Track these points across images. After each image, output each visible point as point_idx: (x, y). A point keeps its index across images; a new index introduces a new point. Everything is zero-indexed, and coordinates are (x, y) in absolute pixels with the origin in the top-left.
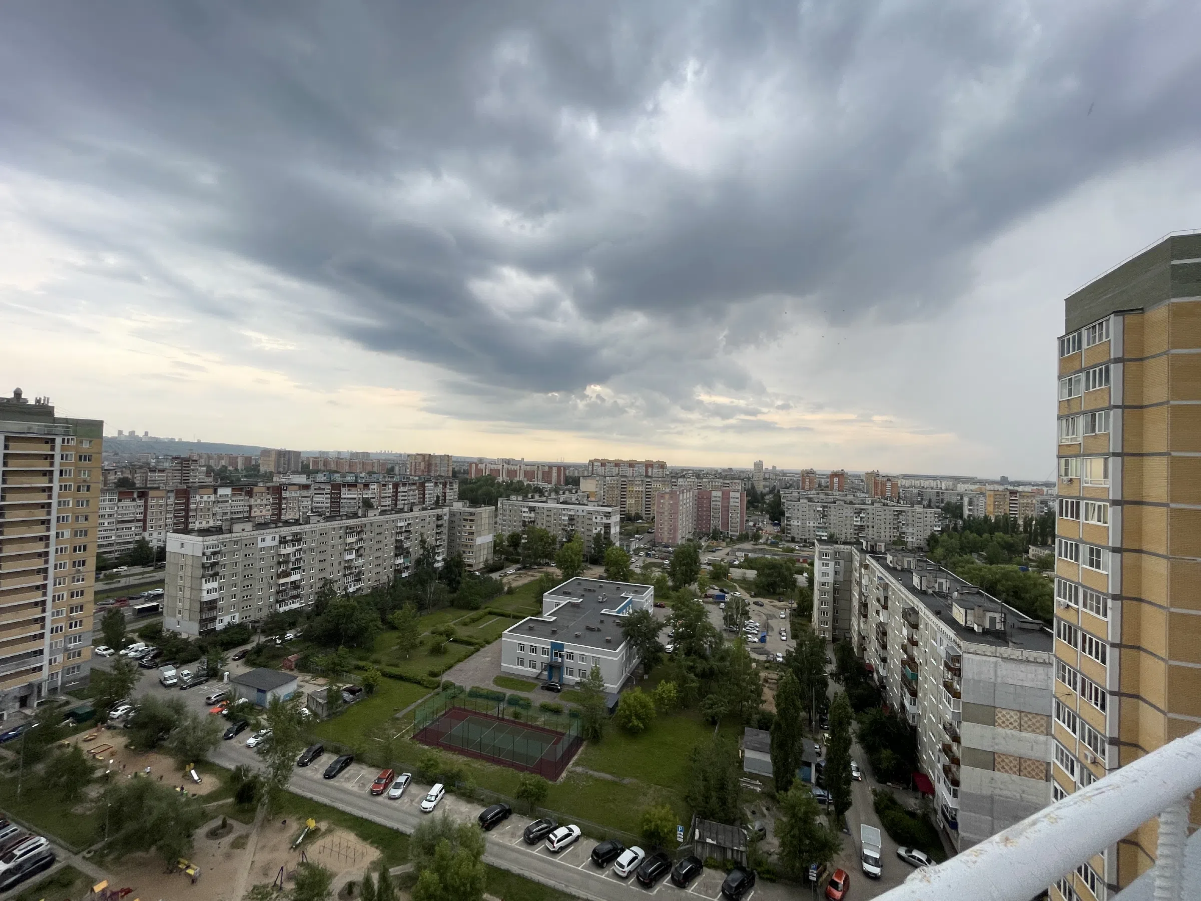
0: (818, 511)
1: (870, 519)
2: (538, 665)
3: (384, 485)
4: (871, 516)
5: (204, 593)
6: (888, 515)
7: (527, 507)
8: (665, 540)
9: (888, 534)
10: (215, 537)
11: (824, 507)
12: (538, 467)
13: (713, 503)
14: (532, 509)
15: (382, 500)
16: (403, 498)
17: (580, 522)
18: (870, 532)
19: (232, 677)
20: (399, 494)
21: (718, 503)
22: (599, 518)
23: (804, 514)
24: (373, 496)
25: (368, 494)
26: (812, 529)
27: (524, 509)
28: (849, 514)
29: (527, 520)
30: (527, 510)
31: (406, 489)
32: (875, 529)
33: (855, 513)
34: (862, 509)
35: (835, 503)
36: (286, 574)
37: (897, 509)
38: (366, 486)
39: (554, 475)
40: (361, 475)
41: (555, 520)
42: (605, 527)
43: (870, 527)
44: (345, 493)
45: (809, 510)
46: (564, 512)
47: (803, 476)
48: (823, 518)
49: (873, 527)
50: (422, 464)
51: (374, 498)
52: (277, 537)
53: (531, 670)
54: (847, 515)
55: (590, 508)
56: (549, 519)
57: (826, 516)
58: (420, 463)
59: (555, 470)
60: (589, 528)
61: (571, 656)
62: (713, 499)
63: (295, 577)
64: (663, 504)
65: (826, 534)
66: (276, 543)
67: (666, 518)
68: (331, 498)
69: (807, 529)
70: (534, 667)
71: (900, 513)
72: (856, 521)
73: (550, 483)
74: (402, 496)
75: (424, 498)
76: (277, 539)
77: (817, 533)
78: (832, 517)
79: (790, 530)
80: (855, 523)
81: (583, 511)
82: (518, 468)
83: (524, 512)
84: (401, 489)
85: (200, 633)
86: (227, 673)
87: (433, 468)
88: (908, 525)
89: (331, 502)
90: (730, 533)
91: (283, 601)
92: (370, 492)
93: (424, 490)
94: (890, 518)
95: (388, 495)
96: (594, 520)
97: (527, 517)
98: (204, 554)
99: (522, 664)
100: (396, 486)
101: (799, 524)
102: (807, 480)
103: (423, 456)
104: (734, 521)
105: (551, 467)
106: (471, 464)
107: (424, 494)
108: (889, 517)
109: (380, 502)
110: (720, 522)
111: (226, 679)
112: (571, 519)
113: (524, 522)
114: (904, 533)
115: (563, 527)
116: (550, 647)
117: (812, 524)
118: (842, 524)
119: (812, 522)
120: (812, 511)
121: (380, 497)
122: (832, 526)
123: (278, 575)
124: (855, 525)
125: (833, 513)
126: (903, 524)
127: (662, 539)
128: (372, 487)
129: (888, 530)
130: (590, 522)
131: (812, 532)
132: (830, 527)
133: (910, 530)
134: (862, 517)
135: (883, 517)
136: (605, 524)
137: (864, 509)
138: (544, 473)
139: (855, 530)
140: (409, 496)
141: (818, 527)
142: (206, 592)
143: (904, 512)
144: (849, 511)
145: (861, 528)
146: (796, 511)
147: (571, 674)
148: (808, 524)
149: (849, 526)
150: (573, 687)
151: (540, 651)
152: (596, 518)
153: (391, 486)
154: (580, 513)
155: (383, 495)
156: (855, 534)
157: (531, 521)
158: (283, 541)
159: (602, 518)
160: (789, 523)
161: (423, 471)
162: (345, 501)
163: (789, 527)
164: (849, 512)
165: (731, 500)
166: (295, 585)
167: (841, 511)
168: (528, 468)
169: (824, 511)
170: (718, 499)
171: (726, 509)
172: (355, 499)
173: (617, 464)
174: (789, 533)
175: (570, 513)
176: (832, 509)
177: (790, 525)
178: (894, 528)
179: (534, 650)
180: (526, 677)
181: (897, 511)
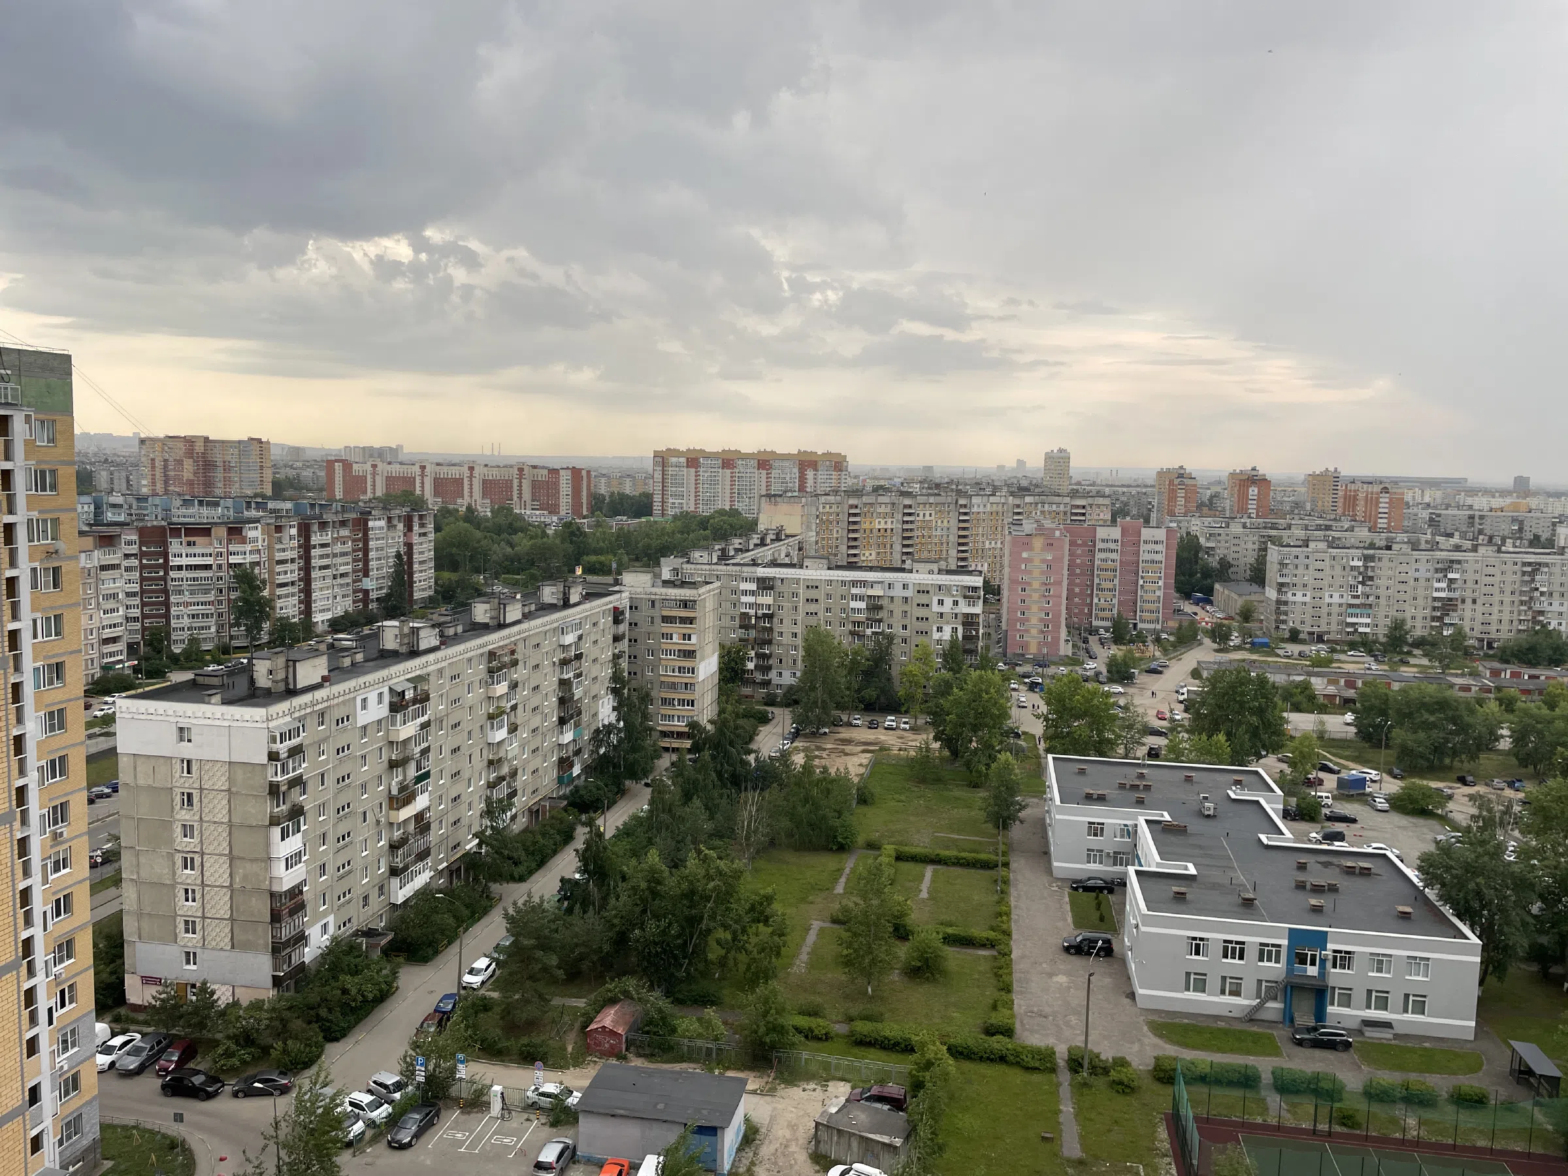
0: (1353, 568)
1: (1470, 584)
2: (1249, 986)
3: (279, 529)
4: (1470, 577)
5: (279, 869)
6: (1509, 573)
7: (751, 580)
8: (1033, 649)
9: (1506, 617)
10: (284, 706)
11: (1367, 558)
12: (521, 470)
13: (1099, 556)
14: (765, 585)
15: (279, 568)
16: (325, 562)
17: (898, 613)
18: (1468, 614)
19: (514, 1098)
20: (314, 552)
21: (1114, 556)
22: (948, 602)
23: (1319, 575)
24: (255, 558)
25: (243, 556)
26: (1335, 610)
27: (744, 586)
28: (1422, 574)
29: (752, 612)
30: (753, 587)
31: (327, 538)
32: (1479, 608)
33: (1437, 571)
34: (1452, 562)
35: (1389, 548)
36: (405, 797)
37: (1531, 559)
38: (235, 531)
39: (565, 488)
40: (114, 499)
41: (828, 610)
42: (964, 624)
43: (1468, 601)
44: (181, 553)
45: (1332, 567)
46: (854, 591)
47: (1171, 482)
48: (1363, 583)
49: (1474, 601)
50: (188, 465)
51: (258, 564)
52: (386, 690)
53: (1228, 999)
54: (1417, 575)
55: (921, 577)
56: (812, 608)
57: (1371, 578)
58: (179, 462)
59: (565, 479)
60: (922, 626)
61: (1344, 959)
62: (1100, 545)
63: (421, 802)
64: (1028, 561)
65: (1368, 621)
66: (383, 711)
67: (1036, 596)
68: (142, 567)
69: (1325, 610)
70: (1236, 993)
71: (1537, 567)
72: (1437, 590)
73: (553, 509)
74: (322, 557)
75: (366, 561)
76: (386, 699)
77: (1349, 620)
78: (1382, 582)
79: (1286, 614)
80: (1436, 594)
81: (905, 586)
82: (467, 473)
83: (745, 593)
84: (316, 539)
85: (277, 982)
86: (497, 1088)
87: (219, 474)
88: (1551, 594)
89: (143, 579)
90: (1140, 626)
91: (406, 868)
92: (248, 548)
93: (366, 540)
94: (1513, 578)
95: (289, 555)
96: (936, 608)
97: (751, 605)
98: (273, 756)
99: (1201, 986)
100: (305, 532)
101: (1307, 599)
102: (1181, 493)
103: (189, 441)
104: (1150, 596)
105: (554, 472)
106: (330, 464)
107: (366, 551)
108: (1510, 578)
109: (271, 572)
110: (1115, 601)
111: (496, 1107)
112: (875, 606)
113: (744, 616)
114: (1541, 613)
115: (850, 627)
116: (1285, 942)
117: (1336, 599)
118: (1402, 596)
119: (1336, 595)
120: (1338, 571)
121: (270, 558)
122: (1383, 601)
123: (391, 798)
124: (1435, 599)
125: (1386, 570)
126: (1542, 594)
127: (1024, 646)
128: (251, 534)
129: (1507, 608)
130: (922, 613)
131: (1335, 619)
132: (1378, 604)
133: (1556, 607)
134: (1451, 581)
135: (1498, 578)
136: (967, 615)
137: (1459, 562)
138: (535, 485)
139: (1434, 609)
140: (335, 555)
141: (1351, 606)
142: (284, 863)
143: (1547, 565)
144: (1423, 566)
145: (1448, 606)
146: (1300, 571)
147: (1346, 1001)
148: (1327, 600)
149: (1420, 602)
150: (1360, 1032)
151: (1251, 953)
152: (941, 602)
153: (294, 531)
154: (898, 592)
155: (279, 556)
156: (1433, 619)
157: (765, 615)
158: (398, 705)
159: (956, 603)
160: (1284, 598)
161: (191, 483)
162: (184, 574)
163: (1283, 608)
164: (1422, 570)
165: (1143, 547)
166: (422, 822)
167: (1404, 568)
168: (494, 474)
169: (1366, 568)
170: (1112, 546)
171: (1131, 568)
172: (207, 567)
173: (728, 460)
174: (1284, 622)
175: (870, 592)
176: (1385, 563)
177: (1286, 603)
178: (1522, 603)
179: (1235, 950)
180: (1217, 1018)
181: (1530, 564)
